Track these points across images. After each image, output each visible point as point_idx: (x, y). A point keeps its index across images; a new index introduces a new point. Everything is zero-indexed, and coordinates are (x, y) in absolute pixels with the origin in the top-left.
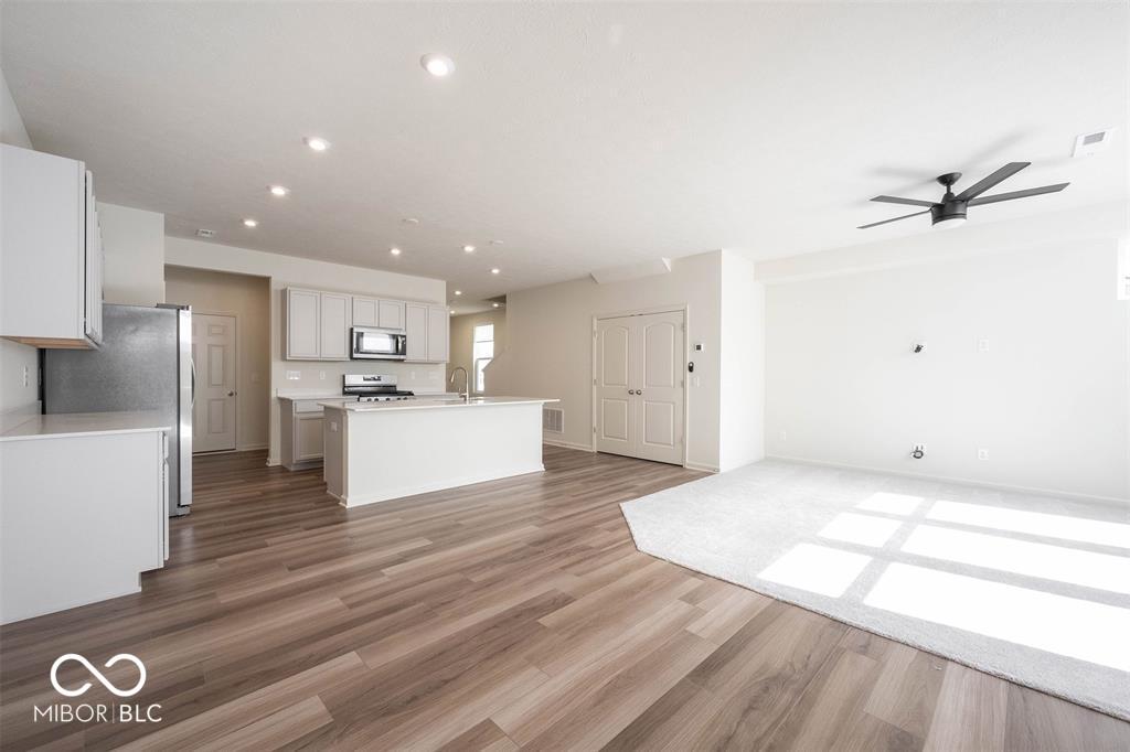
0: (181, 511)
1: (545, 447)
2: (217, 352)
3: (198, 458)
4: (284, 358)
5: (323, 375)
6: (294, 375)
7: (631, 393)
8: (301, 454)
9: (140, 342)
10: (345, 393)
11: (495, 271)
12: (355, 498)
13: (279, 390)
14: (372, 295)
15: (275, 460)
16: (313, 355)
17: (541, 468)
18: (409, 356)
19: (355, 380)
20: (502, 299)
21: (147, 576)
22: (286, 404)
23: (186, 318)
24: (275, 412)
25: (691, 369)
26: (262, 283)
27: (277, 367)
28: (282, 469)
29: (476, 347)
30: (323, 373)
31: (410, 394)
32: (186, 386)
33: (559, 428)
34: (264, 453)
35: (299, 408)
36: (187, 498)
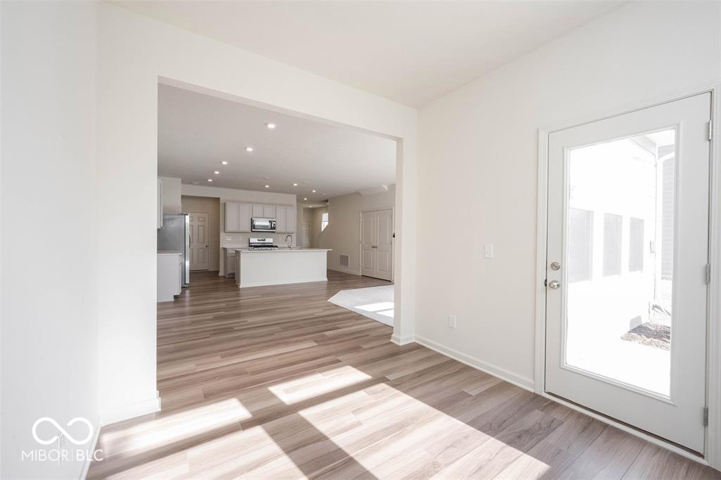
0: (186, 286)
1: (328, 270)
2: (201, 228)
3: (191, 272)
4: (225, 231)
5: (241, 238)
6: (229, 238)
7: (373, 247)
8: (229, 271)
9: (173, 225)
10: (250, 246)
11: (314, 191)
12: (242, 285)
13: (222, 245)
14: (261, 203)
15: (221, 273)
16: (236, 230)
17: (326, 279)
18: (278, 230)
19: (254, 240)
20: (327, 201)
21: (176, 297)
22: (225, 249)
23: (188, 218)
24: (222, 252)
25: (394, 236)
26: (218, 200)
27: (222, 234)
28: (224, 277)
29: (323, 223)
30: (241, 237)
31: (276, 247)
32: (187, 243)
33: (347, 265)
34: (218, 272)
35: (229, 252)
36: (187, 282)
